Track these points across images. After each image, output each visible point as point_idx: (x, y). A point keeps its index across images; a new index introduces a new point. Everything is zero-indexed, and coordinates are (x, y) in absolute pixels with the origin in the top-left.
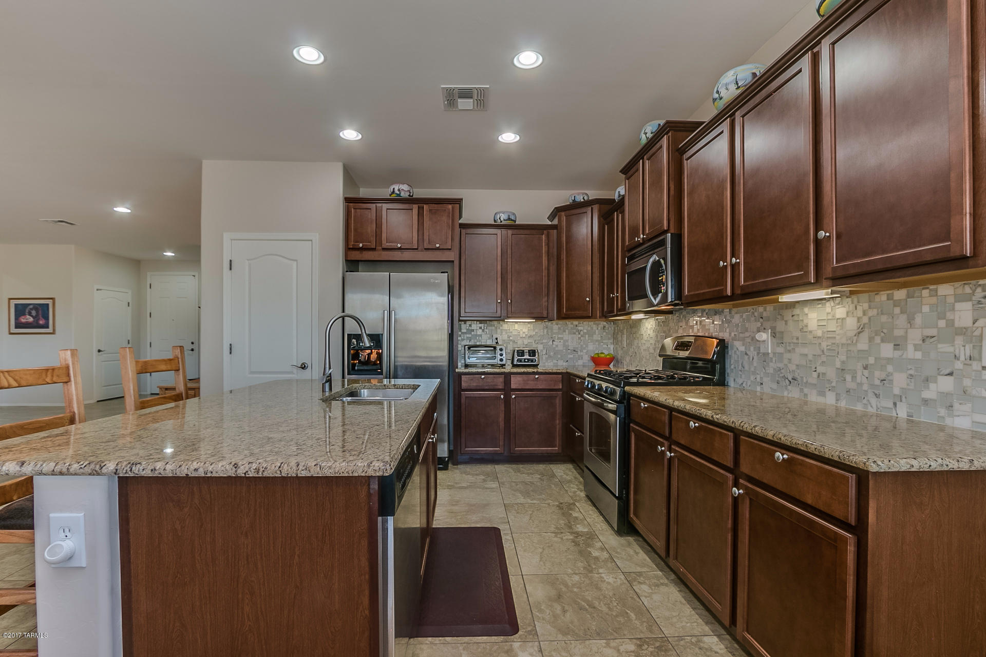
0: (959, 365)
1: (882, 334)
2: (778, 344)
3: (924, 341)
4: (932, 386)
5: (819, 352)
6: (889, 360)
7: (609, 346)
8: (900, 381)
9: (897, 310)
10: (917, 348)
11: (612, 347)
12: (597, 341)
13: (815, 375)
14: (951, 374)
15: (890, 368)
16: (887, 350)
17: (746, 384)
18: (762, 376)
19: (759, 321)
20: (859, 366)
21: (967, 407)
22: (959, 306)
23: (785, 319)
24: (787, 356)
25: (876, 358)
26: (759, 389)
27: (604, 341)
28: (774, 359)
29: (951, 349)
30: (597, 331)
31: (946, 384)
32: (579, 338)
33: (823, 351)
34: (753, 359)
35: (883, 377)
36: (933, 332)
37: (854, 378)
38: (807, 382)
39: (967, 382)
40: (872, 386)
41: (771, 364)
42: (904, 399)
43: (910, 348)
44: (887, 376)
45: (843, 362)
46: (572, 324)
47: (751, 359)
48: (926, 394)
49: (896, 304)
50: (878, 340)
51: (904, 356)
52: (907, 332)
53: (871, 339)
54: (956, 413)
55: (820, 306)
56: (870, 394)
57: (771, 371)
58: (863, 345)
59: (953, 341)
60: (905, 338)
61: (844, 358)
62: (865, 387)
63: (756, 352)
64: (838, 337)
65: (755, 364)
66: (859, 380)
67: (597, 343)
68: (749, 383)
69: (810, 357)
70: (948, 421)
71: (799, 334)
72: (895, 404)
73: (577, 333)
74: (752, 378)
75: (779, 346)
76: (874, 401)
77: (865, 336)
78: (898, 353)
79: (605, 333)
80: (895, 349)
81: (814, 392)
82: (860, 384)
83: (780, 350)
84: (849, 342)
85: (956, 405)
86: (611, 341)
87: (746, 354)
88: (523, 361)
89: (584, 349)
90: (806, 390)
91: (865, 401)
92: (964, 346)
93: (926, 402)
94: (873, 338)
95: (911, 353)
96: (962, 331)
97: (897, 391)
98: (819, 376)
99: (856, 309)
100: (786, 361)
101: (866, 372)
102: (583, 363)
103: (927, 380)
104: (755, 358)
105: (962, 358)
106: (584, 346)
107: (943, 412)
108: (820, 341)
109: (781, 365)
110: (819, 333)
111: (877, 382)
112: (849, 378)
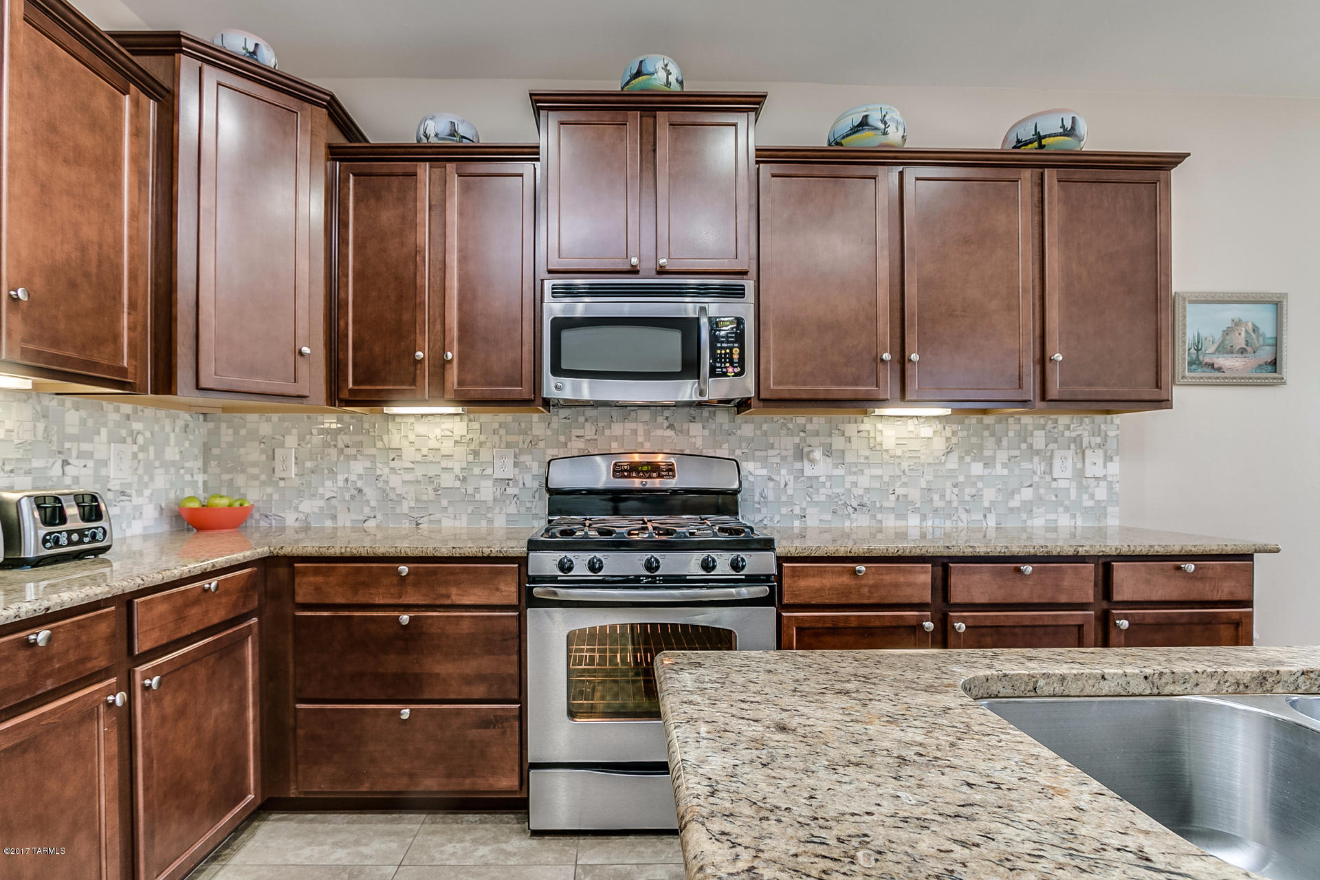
0: (1036, 479)
1: (972, 454)
2: (836, 466)
3: (1009, 460)
4: (1017, 497)
5: (898, 473)
6: (981, 478)
7: (195, 477)
8: (989, 495)
9: (986, 433)
10: (1004, 465)
11: (200, 479)
12: (172, 463)
13: (893, 498)
14: (1030, 486)
15: (980, 485)
16: (977, 469)
17: (771, 520)
18: (804, 506)
19: (798, 435)
20: (949, 484)
21: (1042, 510)
22: (1036, 433)
23: (846, 435)
24: (850, 479)
25: (966, 476)
26: (797, 523)
27: (186, 465)
28: (828, 484)
29: (1031, 466)
30: (172, 436)
31: (1027, 494)
33: (904, 472)
34: (786, 485)
35: (973, 493)
36: (1016, 453)
37: (943, 496)
38: (881, 507)
39: (1042, 491)
40: (962, 502)
41: (822, 490)
42: (993, 511)
43: (998, 466)
44: (978, 491)
45: (929, 482)
47: (782, 486)
48: (1012, 504)
49: (987, 427)
50: (968, 459)
51: (993, 474)
52: (995, 453)
53: (961, 458)
54: (1035, 516)
55: (900, 423)
56: (961, 510)
57: (823, 498)
58: (952, 463)
59: (1032, 460)
60: (994, 458)
61: (930, 478)
62: (955, 504)
63: (792, 478)
64: (922, 457)
65: (790, 492)
66: (948, 498)
67: (172, 470)
68: (777, 518)
69: (886, 479)
70: (1029, 523)
71: (867, 453)
72: (985, 516)
74: (784, 510)
75: (837, 468)
76: (964, 516)
77: (954, 457)
78: (987, 471)
79: (187, 444)
80: (984, 468)
81: (892, 516)
82: (950, 502)
83: (840, 471)
84: (937, 461)
85: (1035, 509)
86: (200, 464)
87: (770, 479)
90: (879, 518)
91: (954, 518)
92: (1039, 464)
93: (1012, 510)
94: (963, 457)
95: (999, 470)
96: (1039, 453)
97: (986, 504)
98: (898, 499)
99: (944, 429)
100: (848, 485)
101: (956, 491)
103: (1013, 493)
104: (791, 484)
105: (1039, 473)
107: (1024, 516)
108: (898, 461)
109: (840, 491)
110: (899, 453)
111: (968, 498)
112: (936, 497)
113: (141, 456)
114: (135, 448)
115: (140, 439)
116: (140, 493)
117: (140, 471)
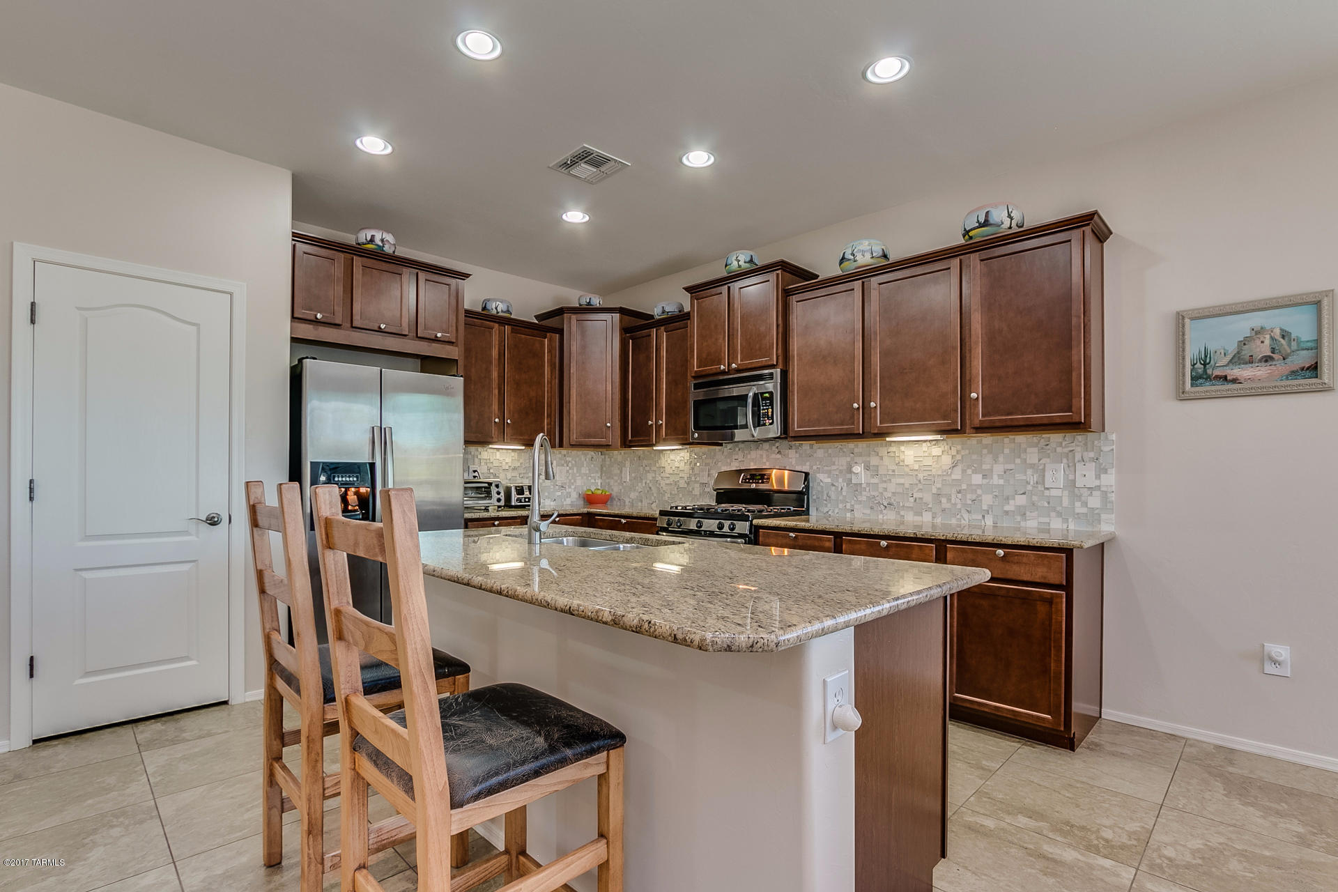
0: (1029, 488)
1: (973, 468)
2: (872, 476)
3: (1005, 472)
4: (1011, 502)
5: (915, 481)
6: (980, 486)
7: (597, 481)
8: (987, 500)
9: (985, 451)
10: (1000, 477)
11: (599, 481)
12: (586, 474)
13: (912, 500)
14: (1024, 494)
15: (979, 492)
16: (977, 479)
17: (833, 512)
18: (853, 504)
19: (849, 456)
20: (954, 491)
21: (1035, 514)
22: (1029, 450)
23: (880, 455)
24: (882, 486)
25: (968, 485)
26: (848, 515)
27: (592, 475)
28: (867, 489)
29: (1024, 478)
30: (585, 463)
31: (1021, 500)
32: (568, 471)
33: (920, 481)
34: (842, 489)
35: (974, 498)
36: (1012, 466)
37: (949, 500)
38: (903, 506)
39: (1035, 498)
40: (965, 505)
41: (864, 493)
42: (990, 512)
43: (995, 477)
44: (977, 497)
45: (939, 489)
46: (560, 453)
47: (839, 489)
48: (1007, 508)
49: (986, 446)
50: (969, 472)
51: (991, 483)
52: (992, 467)
53: (964, 471)
54: (1028, 518)
55: (917, 445)
56: (963, 511)
57: (864, 498)
58: (957, 475)
59: (1026, 472)
60: (991, 470)
61: (939, 486)
62: (959, 506)
63: (845, 484)
64: (934, 470)
65: (844, 493)
66: (953, 502)
67: (585, 478)
68: (836, 511)
69: (907, 486)
70: (1023, 524)
71: (895, 467)
72: (984, 516)
73: (565, 465)
74: (841, 506)
75: (873, 478)
76: (966, 516)
77: (958, 470)
78: (985, 481)
79: (592, 466)
80: (983, 478)
81: (911, 513)
82: (955, 504)
83: (875, 480)
84: (945, 474)
85: (1028, 513)
86: (599, 475)
87: (833, 485)
88: (523, 500)
89: (573, 484)
90: (902, 513)
91: (958, 517)
92: (1033, 475)
93: (1007, 513)
94: (965, 470)
95: (996, 480)
96: (1032, 466)
97: (985, 507)
98: (915, 501)
99: (951, 449)
100: (881, 490)
101: (959, 495)
102: (572, 502)
103: (1008, 498)
104: (845, 488)
105: (1032, 483)
106: (572, 481)
107: (1019, 518)
108: (916, 473)
109: (876, 494)
110: (916, 467)
111: (969, 502)
112: (944, 500)
113: (570, 471)
114: (568, 468)
115: (570, 464)
116: (570, 487)
117: (570, 478)
